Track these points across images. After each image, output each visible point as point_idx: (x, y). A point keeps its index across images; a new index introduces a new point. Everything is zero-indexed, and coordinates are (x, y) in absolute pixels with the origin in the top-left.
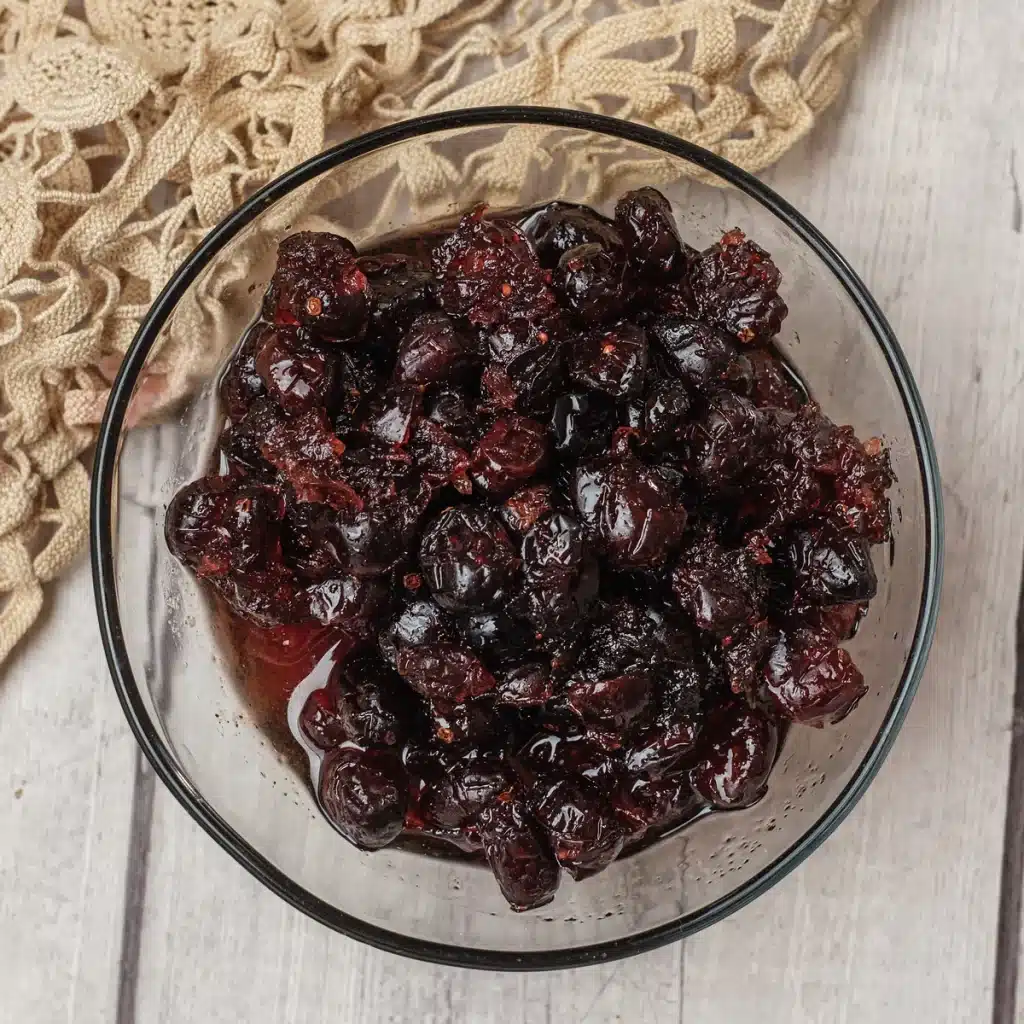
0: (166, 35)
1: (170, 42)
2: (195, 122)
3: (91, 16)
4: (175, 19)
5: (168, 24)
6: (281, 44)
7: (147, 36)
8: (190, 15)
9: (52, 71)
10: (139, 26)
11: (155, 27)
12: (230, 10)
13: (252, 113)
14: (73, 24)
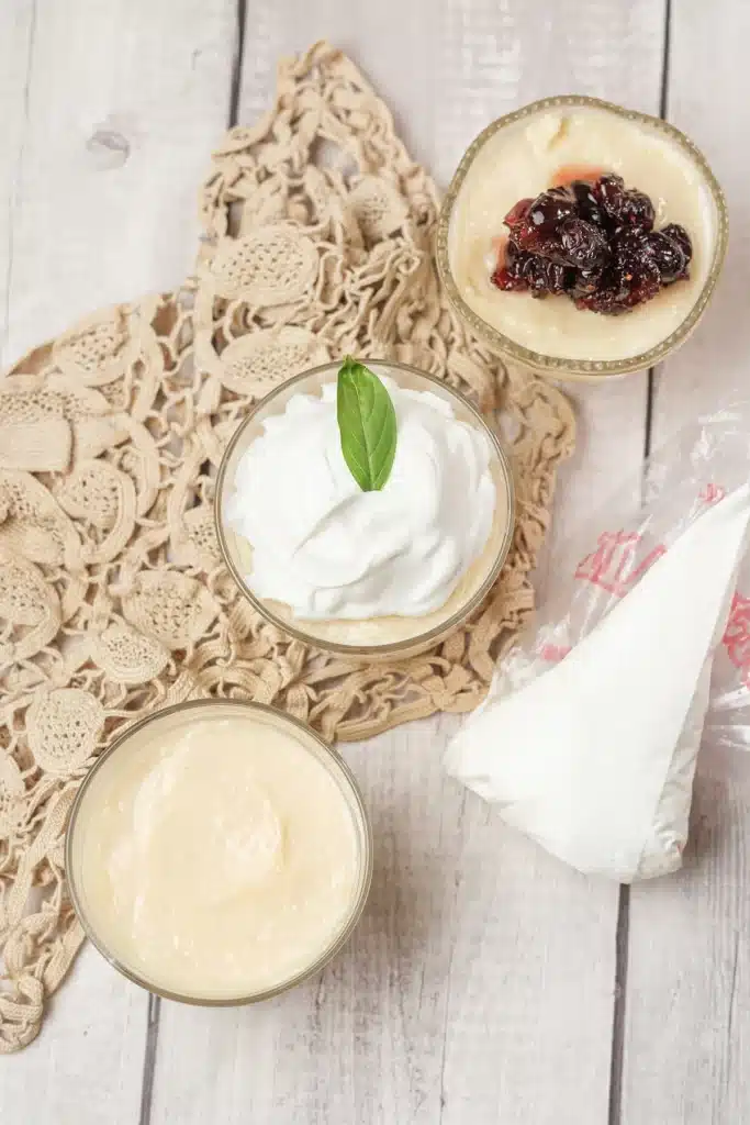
0: (166, 623)
1: (167, 627)
2: (191, 684)
3: (126, 614)
4: (169, 614)
5: (166, 617)
6: (232, 641)
7: (155, 623)
8: (178, 612)
9: (112, 646)
10: (151, 619)
11: (159, 619)
12: (198, 610)
13: (221, 678)
14: (116, 617)
